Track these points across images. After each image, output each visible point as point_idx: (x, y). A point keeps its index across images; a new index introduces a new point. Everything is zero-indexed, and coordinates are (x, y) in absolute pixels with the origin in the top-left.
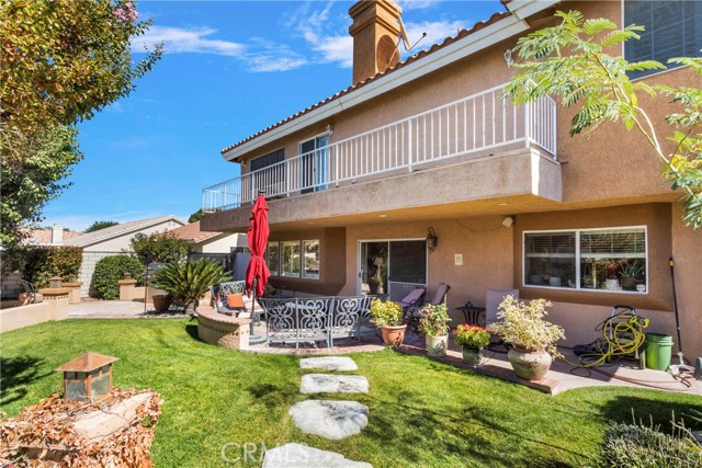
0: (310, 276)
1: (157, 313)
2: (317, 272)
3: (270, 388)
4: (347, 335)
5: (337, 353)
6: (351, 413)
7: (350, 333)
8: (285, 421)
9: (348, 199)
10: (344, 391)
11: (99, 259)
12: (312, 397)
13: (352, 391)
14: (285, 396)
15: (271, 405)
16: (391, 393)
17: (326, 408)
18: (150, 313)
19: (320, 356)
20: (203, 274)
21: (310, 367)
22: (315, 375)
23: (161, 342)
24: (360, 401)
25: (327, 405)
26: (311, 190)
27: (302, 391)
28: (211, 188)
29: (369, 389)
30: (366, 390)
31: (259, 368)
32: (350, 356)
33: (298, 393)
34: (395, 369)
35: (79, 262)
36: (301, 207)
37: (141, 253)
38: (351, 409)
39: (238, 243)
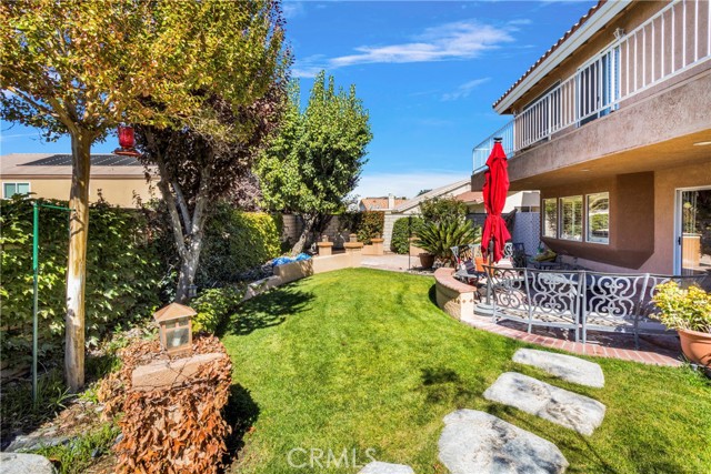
0: (595, 240)
1: (420, 269)
2: (606, 234)
3: (451, 376)
4: (612, 330)
5: (584, 352)
6: (526, 460)
7: (619, 328)
8: (431, 428)
9: (629, 127)
10: (545, 416)
11: (395, 220)
12: (492, 409)
13: (562, 422)
14: (461, 392)
15: (434, 399)
16: (633, 455)
17: (495, 434)
18: (415, 269)
19: (553, 350)
20: (455, 234)
21: (526, 362)
22: (520, 377)
23: (400, 297)
24: (562, 445)
25: (500, 429)
26: (594, 117)
27: (486, 394)
28: (479, 146)
29: (597, 430)
30: (587, 429)
31: (460, 347)
32: (603, 362)
33: (479, 395)
34: (679, 409)
35: (382, 223)
36: (564, 150)
37: (426, 215)
38: (532, 453)
39: (523, 202)
